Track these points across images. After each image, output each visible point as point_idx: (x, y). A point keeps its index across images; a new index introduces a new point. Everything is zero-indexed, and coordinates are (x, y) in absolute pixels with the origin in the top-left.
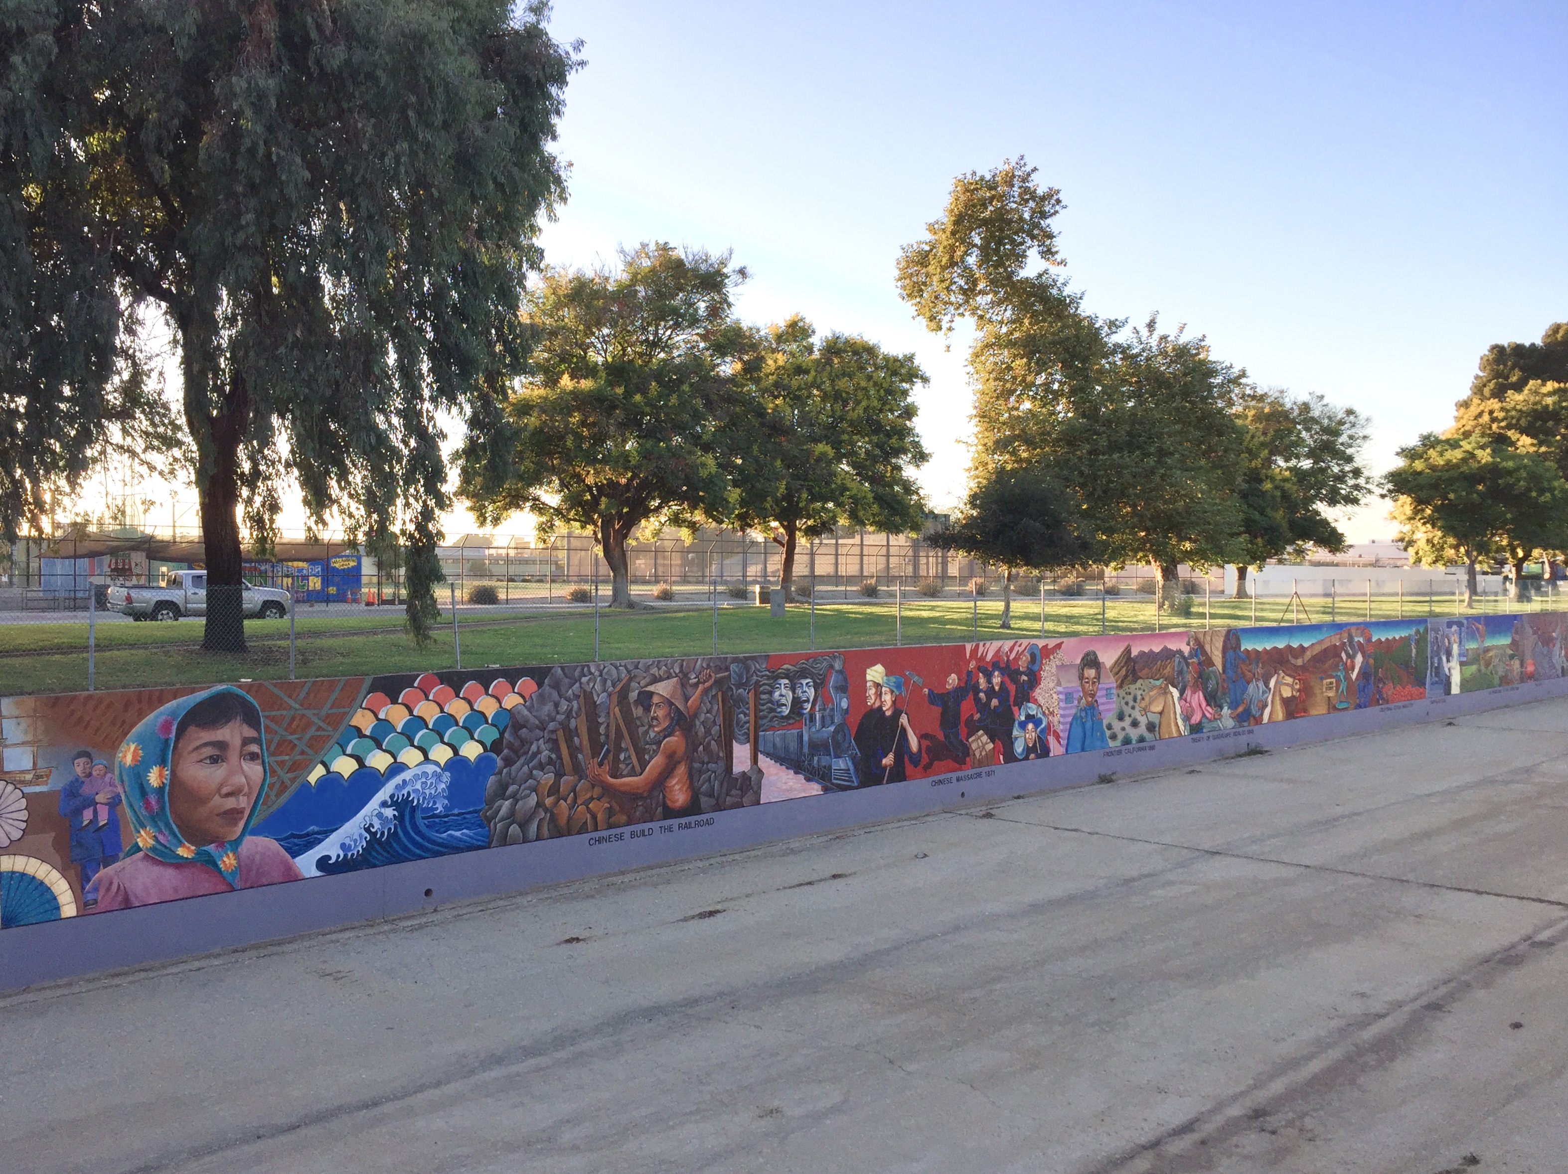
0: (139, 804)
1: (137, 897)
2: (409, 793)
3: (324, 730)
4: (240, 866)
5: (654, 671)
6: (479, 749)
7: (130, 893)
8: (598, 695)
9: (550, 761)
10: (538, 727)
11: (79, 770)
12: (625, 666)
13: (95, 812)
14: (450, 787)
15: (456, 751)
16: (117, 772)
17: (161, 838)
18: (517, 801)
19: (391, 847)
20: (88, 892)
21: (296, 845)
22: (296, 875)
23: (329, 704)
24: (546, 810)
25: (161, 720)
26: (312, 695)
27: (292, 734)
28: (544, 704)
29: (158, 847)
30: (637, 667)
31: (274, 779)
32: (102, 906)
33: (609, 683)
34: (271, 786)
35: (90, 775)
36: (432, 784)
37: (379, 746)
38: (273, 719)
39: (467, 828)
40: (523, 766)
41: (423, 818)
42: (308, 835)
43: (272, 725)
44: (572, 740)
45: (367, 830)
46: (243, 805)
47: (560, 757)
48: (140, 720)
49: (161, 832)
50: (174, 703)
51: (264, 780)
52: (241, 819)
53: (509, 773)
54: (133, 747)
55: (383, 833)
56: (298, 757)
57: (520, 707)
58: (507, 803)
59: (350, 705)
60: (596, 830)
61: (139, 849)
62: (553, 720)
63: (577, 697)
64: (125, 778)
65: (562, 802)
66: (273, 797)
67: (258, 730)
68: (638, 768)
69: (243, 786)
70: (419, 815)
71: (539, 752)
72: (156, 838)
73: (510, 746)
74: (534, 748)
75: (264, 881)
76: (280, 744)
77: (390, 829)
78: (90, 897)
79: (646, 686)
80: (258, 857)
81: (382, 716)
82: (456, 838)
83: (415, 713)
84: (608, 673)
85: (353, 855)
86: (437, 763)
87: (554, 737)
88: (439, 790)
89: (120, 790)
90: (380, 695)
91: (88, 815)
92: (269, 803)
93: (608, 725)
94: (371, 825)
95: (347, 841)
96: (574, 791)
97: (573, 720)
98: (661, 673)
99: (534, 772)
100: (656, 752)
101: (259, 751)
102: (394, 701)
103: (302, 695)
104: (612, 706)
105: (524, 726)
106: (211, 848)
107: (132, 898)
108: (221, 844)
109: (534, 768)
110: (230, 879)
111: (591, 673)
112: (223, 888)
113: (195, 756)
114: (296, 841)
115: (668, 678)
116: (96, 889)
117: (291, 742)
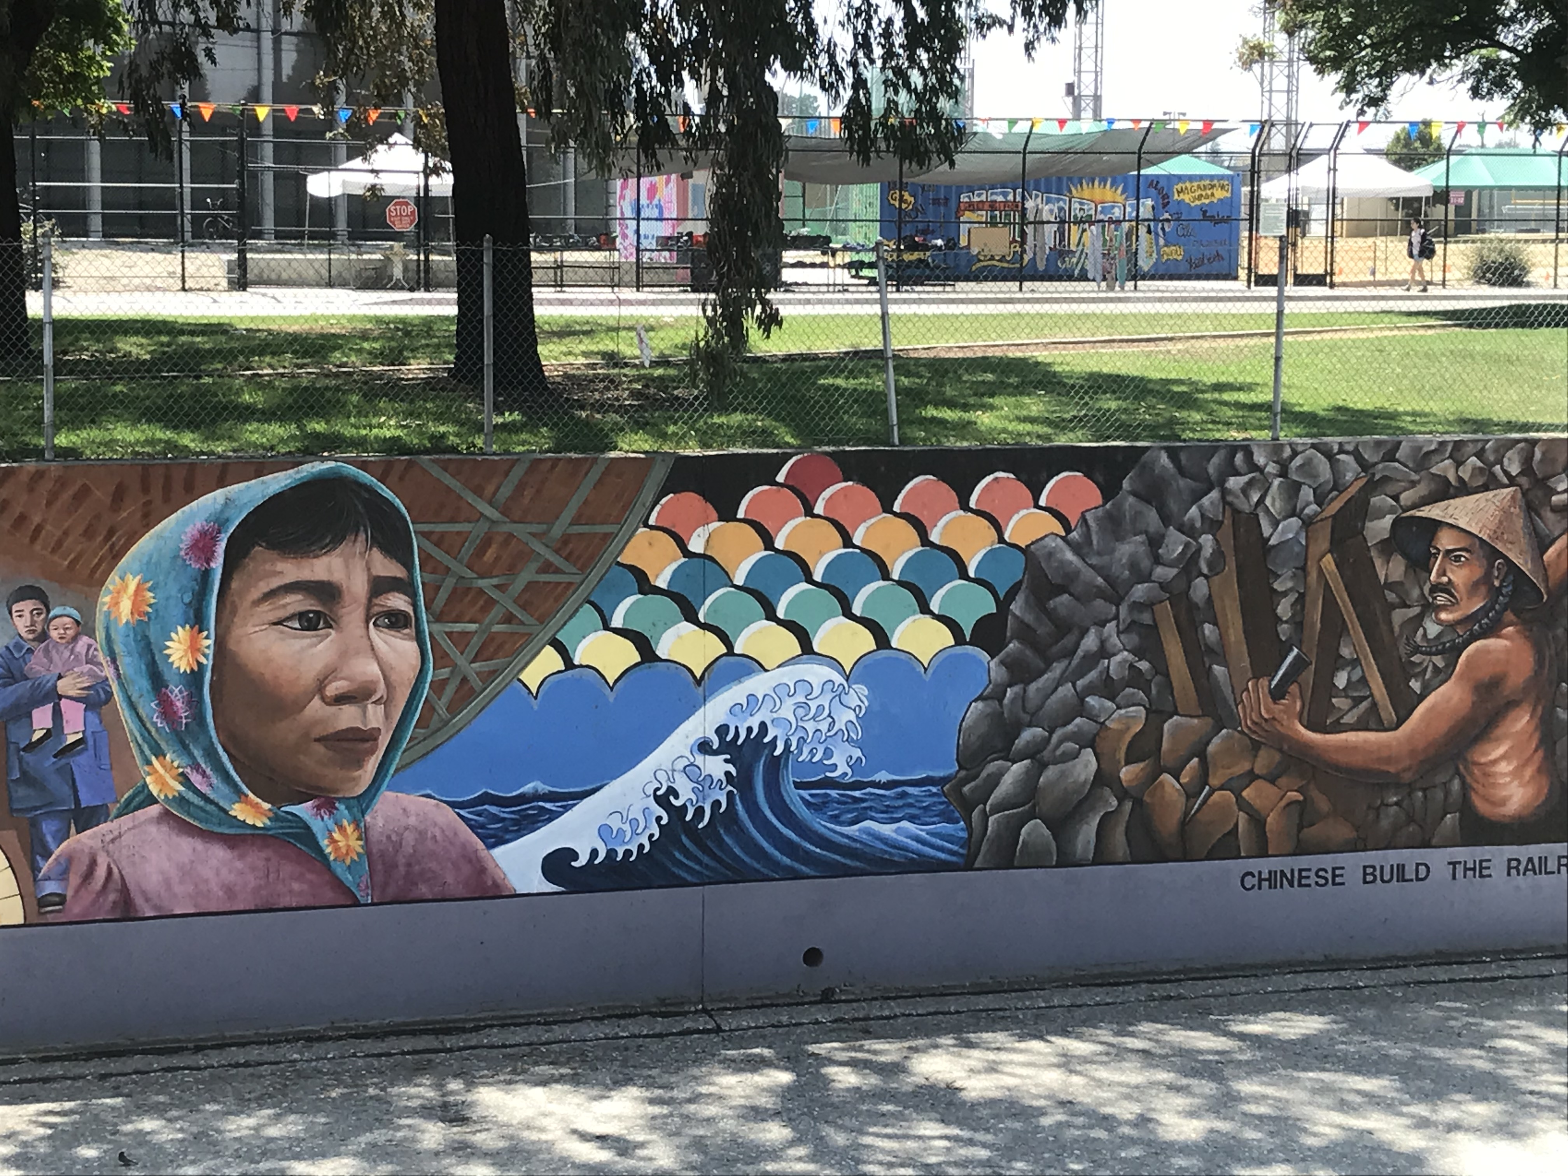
0: (149, 708)
1: (147, 900)
2: (763, 726)
3: (558, 571)
4: (369, 853)
5: (1444, 467)
6: (945, 637)
7: (131, 886)
8: (1275, 523)
9: (1135, 678)
10: (1101, 594)
11: (22, 625)
12: (1356, 454)
13: (57, 714)
14: (866, 720)
15: (882, 639)
16: (100, 634)
17: (196, 779)
18: (1043, 766)
19: (721, 842)
20: (48, 878)
21: (496, 819)
22: (496, 885)
23: (567, 515)
24: (1123, 794)
25: (191, 531)
26: (528, 493)
27: (482, 577)
28: (1120, 538)
29: (190, 796)
30: (1390, 456)
31: (445, 672)
32: (75, 910)
33: (1307, 493)
34: (438, 687)
35: (43, 636)
36: (821, 707)
37: (691, 616)
38: (439, 541)
39: (912, 819)
40: (1059, 683)
41: (798, 786)
42: (522, 799)
43: (437, 554)
44: (1196, 627)
45: (662, 800)
46: (374, 724)
47: (1161, 668)
48: (148, 527)
49: (196, 767)
50: (219, 495)
51: (422, 672)
52: (372, 752)
53: (1023, 697)
54: (133, 584)
55: (699, 812)
56: (497, 628)
57: (1051, 543)
58: (1017, 768)
59: (619, 521)
60: (1263, 853)
61: (152, 800)
62: (1146, 578)
63: (1212, 525)
64: (119, 648)
65: (1166, 777)
66: (442, 711)
67: (408, 565)
68: (1388, 712)
69: (374, 683)
70: (789, 779)
71: (1104, 652)
72: (184, 779)
73: (1025, 633)
74: (1090, 642)
75: (424, 890)
76: (455, 595)
77: (717, 804)
78: (50, 887)
79: (1415, 506)
80: (409, 838)
81: (696, 545)
82: (884, 840)
83: (779, 544)
84: (1307, 467)
85: (628, 853)
86: (834, 662)
87: (1146, 618)
88: (840, 725)
89: (108, 672)
90: (692, 501)
91: (42, 718)
92: (435, 723)
93: (1302, 597)
94: (672, 792)
95: (615, 823)
96: (1202, 755)
97: (1200, 583)
98: (1465, 473)
99: (1091, 700)
100: (1443, 675)
101: (410, 610)
102: (727, 514)
103: (506, 491)
104: (1314, 551)
105: (1062, 589)
106: (304, 810)
107: (139, 901)
108: (328, 804)
109: (1091, 690)
110: (348, 879)
111: (1253, 467)
112: (329, 895)
113: (268, 612)
114: (494, 809)
115: (1485, 488)
116: (63, 875)
117: (481, 591)
